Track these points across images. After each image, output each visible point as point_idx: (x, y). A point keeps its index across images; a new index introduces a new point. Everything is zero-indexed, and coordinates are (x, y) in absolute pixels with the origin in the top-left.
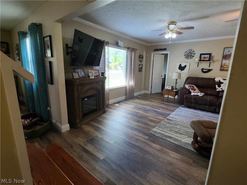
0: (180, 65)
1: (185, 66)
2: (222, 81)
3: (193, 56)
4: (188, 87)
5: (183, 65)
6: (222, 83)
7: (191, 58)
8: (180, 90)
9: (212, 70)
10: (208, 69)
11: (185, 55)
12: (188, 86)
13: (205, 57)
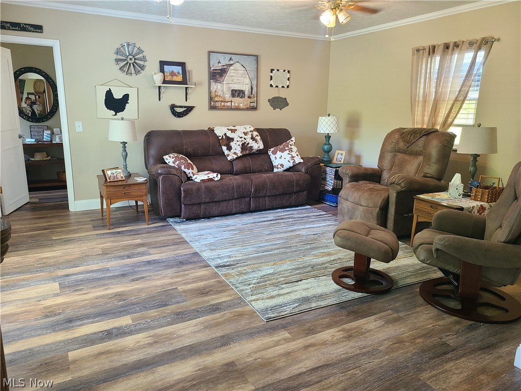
0: (109, 94)
1: (126, 97)
2: (229, 134)
3: (142, 68)
4: (174, 163)
5: (118, 95)
6: (232, 139)
7: (137, 73)
8: (161, 174)
9: (194, 107)
10: (185, 107)
11: (117, 61)
12: (173, 160)
13: (172, 71)
